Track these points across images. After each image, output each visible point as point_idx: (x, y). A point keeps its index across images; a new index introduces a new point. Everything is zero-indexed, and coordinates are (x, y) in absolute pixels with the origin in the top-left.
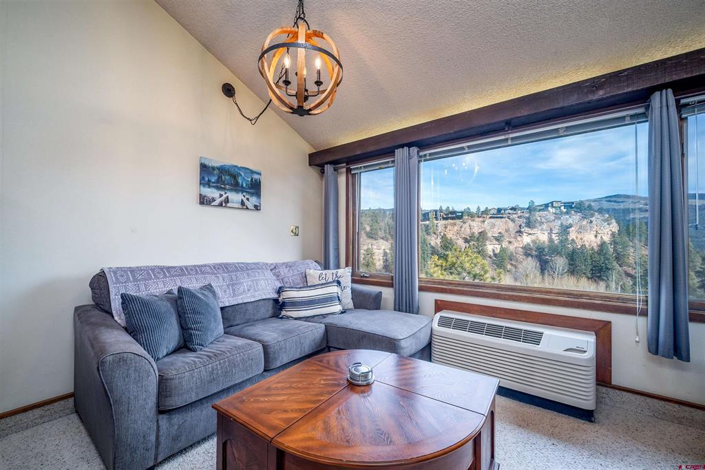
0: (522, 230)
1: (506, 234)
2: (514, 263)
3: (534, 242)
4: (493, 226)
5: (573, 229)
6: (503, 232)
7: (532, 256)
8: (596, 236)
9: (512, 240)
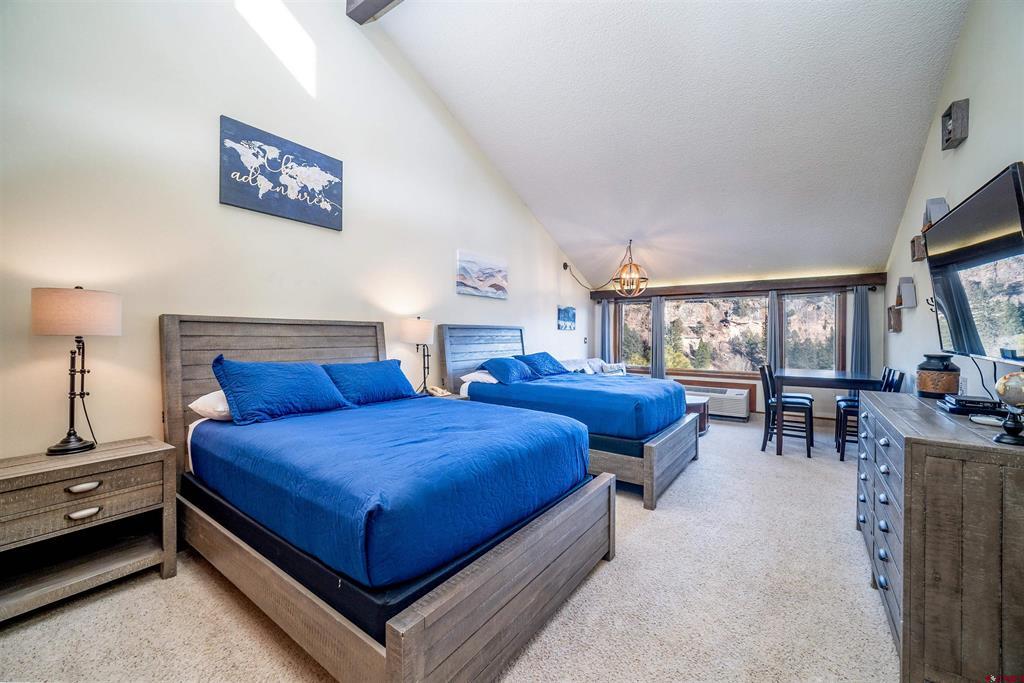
0: (729, 318)
1: (708, 324)
2: (716, 362)
3: (744, 334)
4: (691, 312)
5: (794, 317)
6: (703, 321)
7: (741, 354)
8: (824, 328)
9: (715, 332)
